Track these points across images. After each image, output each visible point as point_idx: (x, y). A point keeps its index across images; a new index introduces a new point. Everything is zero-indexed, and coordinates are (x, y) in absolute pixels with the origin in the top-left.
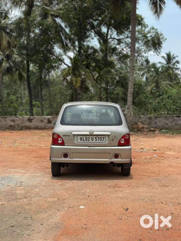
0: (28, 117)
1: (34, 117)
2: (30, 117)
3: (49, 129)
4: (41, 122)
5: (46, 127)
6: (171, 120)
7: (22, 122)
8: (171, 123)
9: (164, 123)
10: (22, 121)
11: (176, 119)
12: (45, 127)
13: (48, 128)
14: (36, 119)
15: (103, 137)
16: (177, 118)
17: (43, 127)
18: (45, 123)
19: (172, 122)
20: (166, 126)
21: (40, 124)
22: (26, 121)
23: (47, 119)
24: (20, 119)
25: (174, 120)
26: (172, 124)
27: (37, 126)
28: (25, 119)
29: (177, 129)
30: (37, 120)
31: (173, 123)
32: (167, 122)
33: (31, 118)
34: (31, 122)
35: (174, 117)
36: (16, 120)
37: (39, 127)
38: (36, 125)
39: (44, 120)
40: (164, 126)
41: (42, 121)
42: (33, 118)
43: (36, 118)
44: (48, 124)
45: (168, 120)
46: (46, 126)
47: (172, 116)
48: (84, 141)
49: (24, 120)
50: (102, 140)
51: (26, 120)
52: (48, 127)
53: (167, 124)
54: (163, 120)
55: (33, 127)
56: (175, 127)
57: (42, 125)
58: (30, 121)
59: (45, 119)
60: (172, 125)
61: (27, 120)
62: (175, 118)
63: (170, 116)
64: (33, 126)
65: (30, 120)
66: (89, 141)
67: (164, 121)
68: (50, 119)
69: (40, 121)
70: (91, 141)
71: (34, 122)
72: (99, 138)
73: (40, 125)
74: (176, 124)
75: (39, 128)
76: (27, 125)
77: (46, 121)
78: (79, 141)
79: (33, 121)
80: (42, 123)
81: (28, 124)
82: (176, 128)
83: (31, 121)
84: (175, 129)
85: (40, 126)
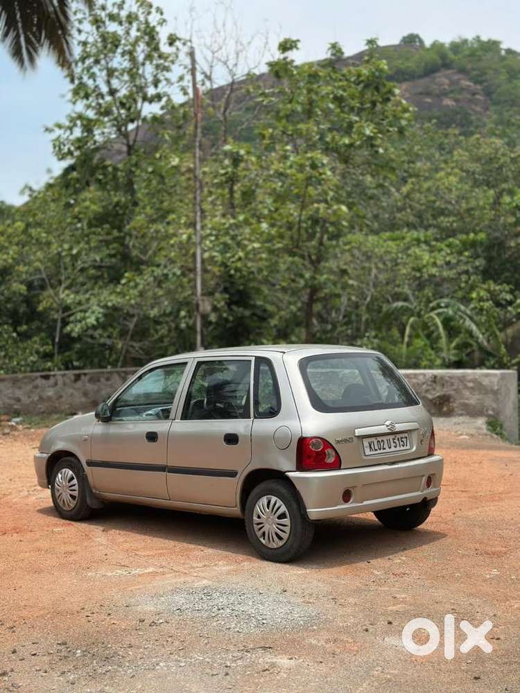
6: (29, 387)
8: (29, 397)
9: (10, 398)
11: (40, 384)
15: (405, 437)
16: (44, 381)
19: (31, 392)
20: (16, 407)
25: (36, 387)
26: (31, 399)
29: (43, 413)
31: (32, 396)
32: (18, 393)
35: (36, 378)
40: (11, 405)
45: (20, 388)
47: (30, 377)
48: (377, 450)
50: (405, 444)
53: (19, 400)
54: (8, 389)
56: (39, 406)
60: (32, 402)
62: (40, 382)
63: (25, 377)
66: (385, 449)
67: (10, 391)
72: (400, 440)
74: (41, 398)
78: (368, 451)
82: (42, 410)
84: (38, 414)
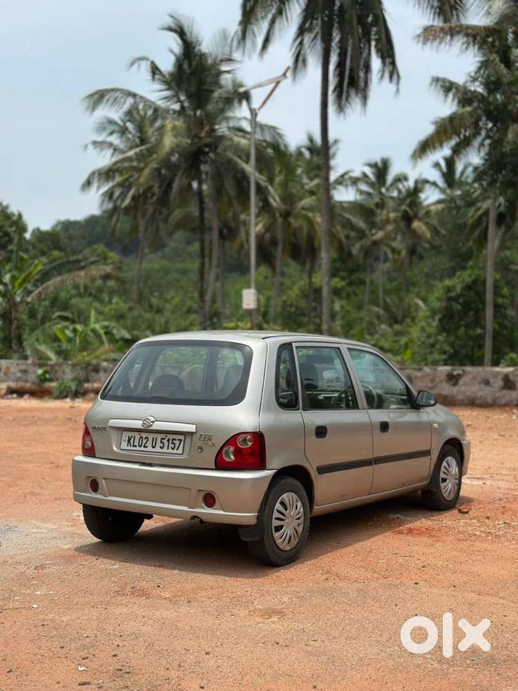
0: (446, 370)
1: (463, 371)
2: (453, 370)
3: (507, 409)
4: (483, 386)
5: (498, 401)
7: (430, 385)
10: (432, 381)
12: (494, 400)
13: (506, 405)
14: (471, 376)
15: (179, 440)
17: (490, 400)
18: (497, 389)
21: (483, 390)
22: (442, 381)
23: (501, 376)
24: (427, 375)
27: (473, 395)
28: (438, 374)
30: (474, 378)
33: (455, 373)
34: (455, 384)
36: (416, 378)
37: (479, 399)
38: (468, 393)
39: (491, 380)
41: (487, 383)
42: (461, 372)
43: (470, 373)
44: (505, 392)
46: (499, 397)
48: (134, 448)
49: (437, 379)
50: (176, 448)
51: (443, 377)
52: (504, 401)
55: (463, 400)
57: (486, 393)
58: (452, 382)
59: (496, 375)
61: (446, 378)
64: (460, 397)
65: (453, 379)
66: (147, 447)
68: (511, 378)
69: (480, 383)
70: (151, 448)
71: (464, 385)
72: (168, 440)
73: (480, 394)
75: (478, 402)
76: (444, 392)
77: (500, 383)
78: (124, 445)
79: (461, 382)
80: (488, 388)
81: (446, 389)
83: (457, 380)
85: (481, 397)
